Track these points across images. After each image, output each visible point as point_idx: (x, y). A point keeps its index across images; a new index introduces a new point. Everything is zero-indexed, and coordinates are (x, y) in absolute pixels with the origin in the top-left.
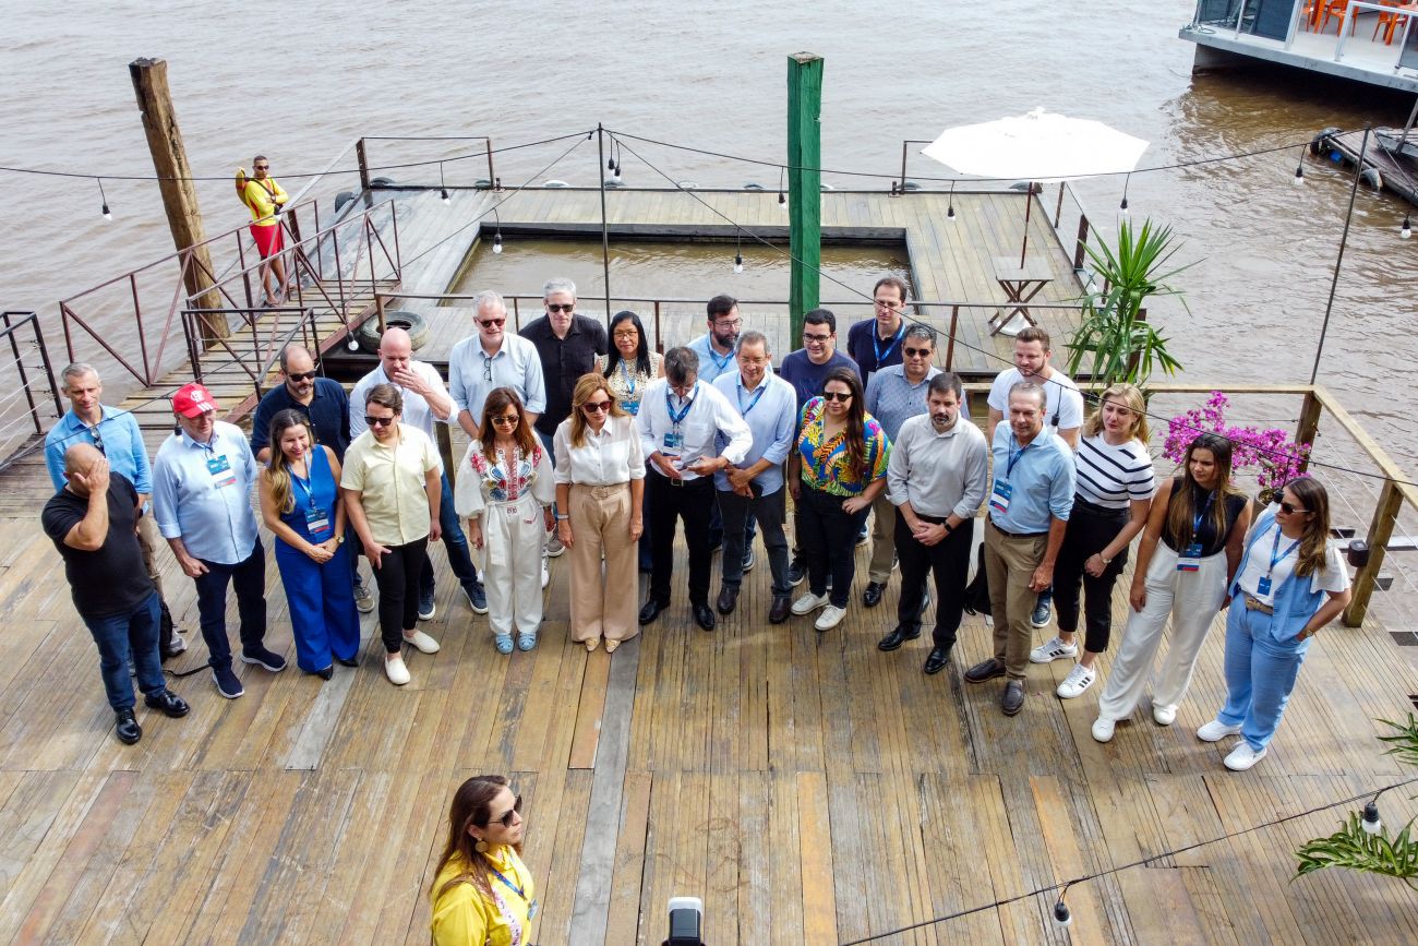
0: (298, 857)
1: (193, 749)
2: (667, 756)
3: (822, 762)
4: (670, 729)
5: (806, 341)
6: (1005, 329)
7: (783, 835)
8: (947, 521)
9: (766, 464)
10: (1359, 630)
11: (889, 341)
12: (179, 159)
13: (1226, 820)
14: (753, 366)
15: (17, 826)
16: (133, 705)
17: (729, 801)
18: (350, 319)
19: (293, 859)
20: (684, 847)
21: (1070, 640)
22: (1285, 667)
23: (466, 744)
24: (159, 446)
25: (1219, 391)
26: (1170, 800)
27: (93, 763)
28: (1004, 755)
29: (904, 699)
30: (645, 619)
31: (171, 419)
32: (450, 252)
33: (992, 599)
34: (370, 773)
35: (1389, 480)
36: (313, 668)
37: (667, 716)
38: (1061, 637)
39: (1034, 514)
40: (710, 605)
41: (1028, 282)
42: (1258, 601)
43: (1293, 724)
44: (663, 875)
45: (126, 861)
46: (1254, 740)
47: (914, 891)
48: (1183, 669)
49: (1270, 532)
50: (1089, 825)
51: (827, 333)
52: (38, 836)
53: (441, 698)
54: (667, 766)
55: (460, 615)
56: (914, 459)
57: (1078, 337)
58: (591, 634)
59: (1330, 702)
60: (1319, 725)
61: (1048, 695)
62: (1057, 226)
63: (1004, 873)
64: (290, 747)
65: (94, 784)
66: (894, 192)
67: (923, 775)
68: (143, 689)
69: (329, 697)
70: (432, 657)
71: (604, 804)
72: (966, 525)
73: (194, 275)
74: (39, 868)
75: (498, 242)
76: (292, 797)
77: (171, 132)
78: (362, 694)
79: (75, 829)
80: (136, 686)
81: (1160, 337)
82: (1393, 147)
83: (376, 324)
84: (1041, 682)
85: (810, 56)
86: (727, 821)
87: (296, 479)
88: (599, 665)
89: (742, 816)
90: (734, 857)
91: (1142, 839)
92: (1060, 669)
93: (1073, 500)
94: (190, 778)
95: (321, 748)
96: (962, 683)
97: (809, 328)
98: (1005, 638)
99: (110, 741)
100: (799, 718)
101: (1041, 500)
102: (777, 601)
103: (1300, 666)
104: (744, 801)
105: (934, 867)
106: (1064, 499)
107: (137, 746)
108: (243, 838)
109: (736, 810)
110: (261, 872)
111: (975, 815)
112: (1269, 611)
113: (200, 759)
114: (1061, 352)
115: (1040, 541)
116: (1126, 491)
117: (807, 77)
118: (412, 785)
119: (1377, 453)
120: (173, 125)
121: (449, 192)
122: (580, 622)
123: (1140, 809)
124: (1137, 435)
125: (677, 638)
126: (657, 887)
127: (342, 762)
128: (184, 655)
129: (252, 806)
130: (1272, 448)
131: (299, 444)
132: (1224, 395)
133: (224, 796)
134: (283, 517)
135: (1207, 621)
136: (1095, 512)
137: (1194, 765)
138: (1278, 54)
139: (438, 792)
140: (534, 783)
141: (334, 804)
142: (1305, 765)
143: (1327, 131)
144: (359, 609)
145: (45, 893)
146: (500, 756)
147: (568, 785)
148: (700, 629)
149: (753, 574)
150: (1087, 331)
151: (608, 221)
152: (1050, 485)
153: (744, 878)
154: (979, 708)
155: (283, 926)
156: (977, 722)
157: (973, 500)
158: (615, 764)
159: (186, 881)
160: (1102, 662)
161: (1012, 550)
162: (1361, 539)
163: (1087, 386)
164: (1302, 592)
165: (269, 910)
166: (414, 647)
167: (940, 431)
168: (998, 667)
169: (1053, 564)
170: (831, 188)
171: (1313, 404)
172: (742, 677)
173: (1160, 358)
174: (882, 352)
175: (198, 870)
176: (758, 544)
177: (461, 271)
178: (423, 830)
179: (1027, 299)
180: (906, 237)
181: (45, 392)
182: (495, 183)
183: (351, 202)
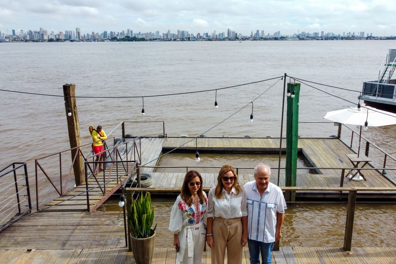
6: (354, 178)
12: (76, 118)
32: (154, 155)
62: (351, 146)
77: (74, 109)
117: (295, 89)
120: (75, 106)
138: (391, 102)
177: (158, 162)
179: (362, 167)
180: (303, 151)
181: (25, 196)
182: (165, 136)
183: (119, 141)
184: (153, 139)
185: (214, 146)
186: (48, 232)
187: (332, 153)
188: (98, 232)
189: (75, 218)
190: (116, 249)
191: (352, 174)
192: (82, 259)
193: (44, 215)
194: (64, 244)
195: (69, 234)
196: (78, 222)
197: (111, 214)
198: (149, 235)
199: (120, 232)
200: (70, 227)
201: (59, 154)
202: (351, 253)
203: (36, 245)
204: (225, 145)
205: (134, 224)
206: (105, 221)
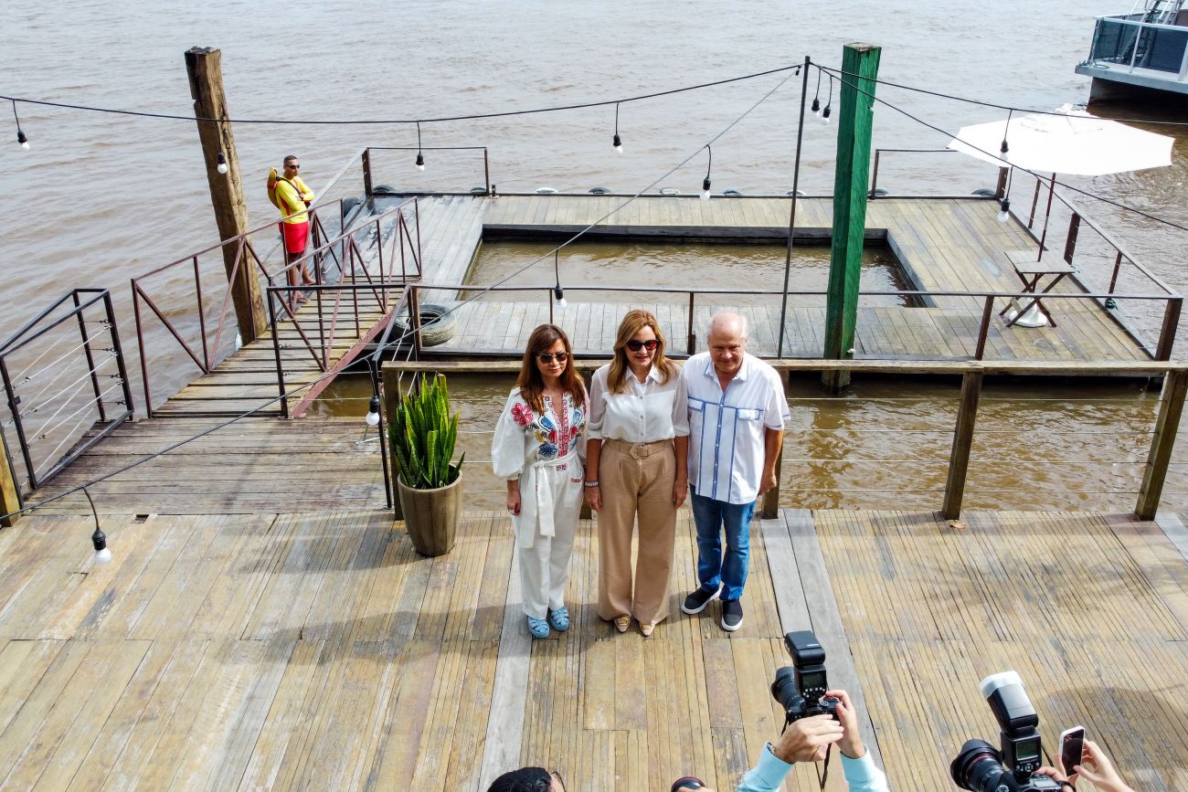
6: (1021, 321)
12: (228, 149)
18: (388, 309)
32: (460, 251)
41: (1042, 274)
53: (639, 739)
62: (1031, 225)
77: (223, 121)
85: (867, 45)
117: (863, 64)
120: (224, 114)
138: (1172, 84)
170: (805, 194)
177: (471, 269)
179: (1046, 290)
180: (888, 236)
181: (112, 376)
182: (491, 190)
183: (357, 207)
184: (456, 199)
185: (632, 223)
186: (186, 472)
187: (973, 244)
188: (313, 471)
189: (251, 433)
190: (364, 514)
191: (1017, 307)
192: (279, 539)
193: (169, 427)
194: (229, 502)
195: (239, 477)
196: (259, 445)
197: (346, 424)
198: (444, 481)
199: (370, 470)
200: (240, 458)
201: (192, 260)
202: (958, 525)
203: (157, 503)
204: (664, 220)
205: (407, 454)
206: (330, 442)
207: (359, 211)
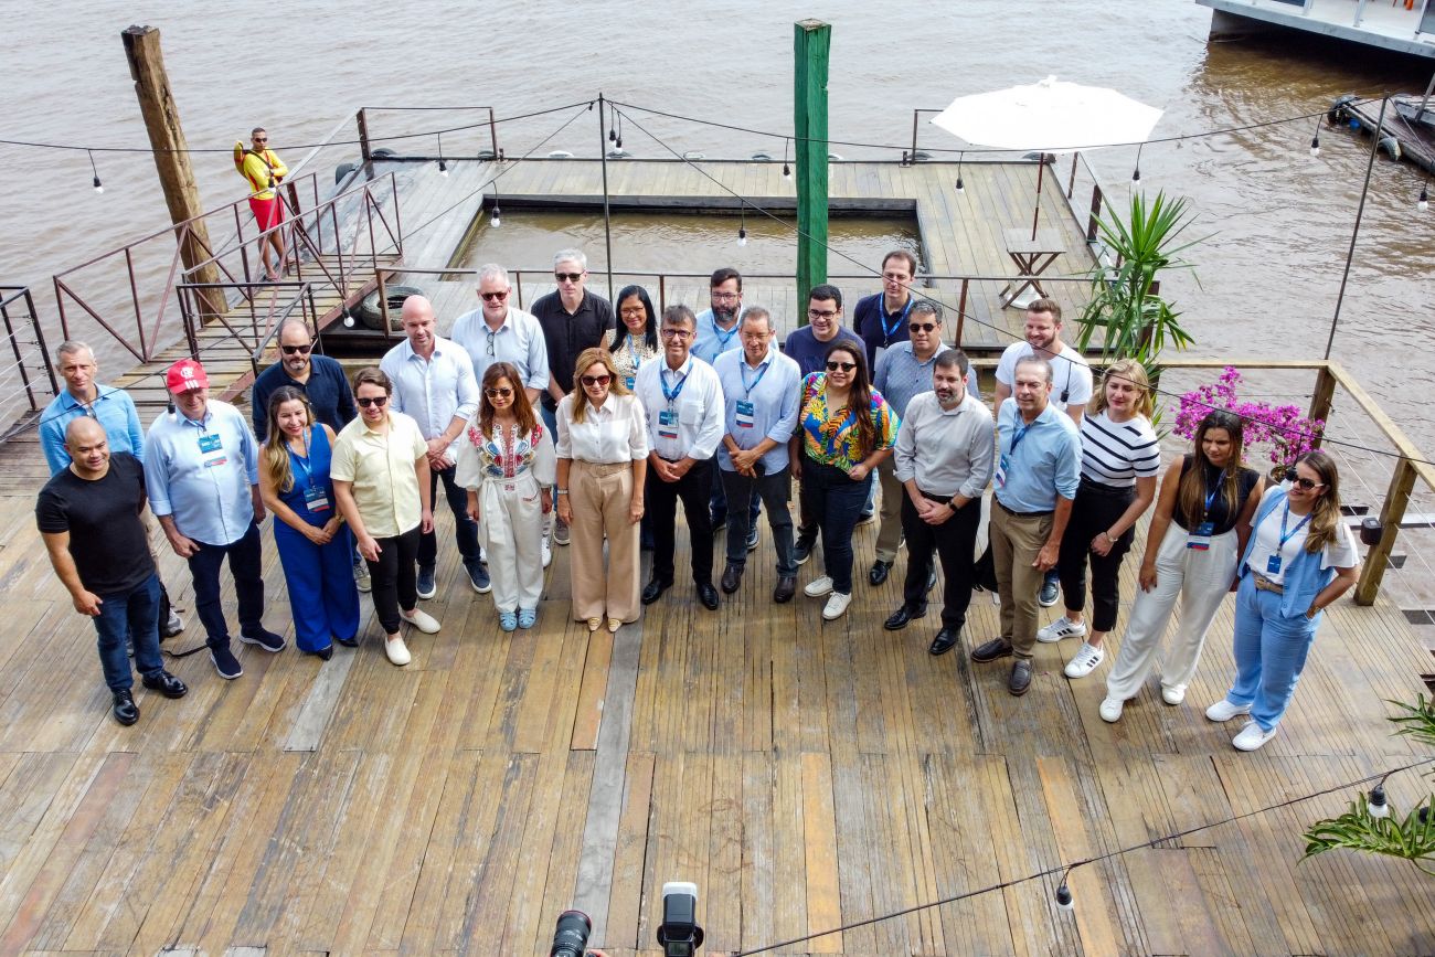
0: (297, 838)
1: (191, 730)
2: (670, 737)
3: (826, 743)
4: (674, 708)
5: (811, 317)
6: (1016, 302)
7: (787, 817)
8: (952, 501)
9: (772, 443)
10: (1371, 608)
11: (897, 316)
12: (173, 130)
13: (1234, 801)
14: (756, 341)
15: (14, 808)
16: (131, 686)
17: (733, 782)
18: (350, 294)
19: (293, 841)
20: (687, 828)
21: (1078, 620)
22: (1295, 647)
23: (467, 725)
24: (151, 423)
25: (1232, 366)
26: (1177, 779)
27: (91, 744)
28: (1010, 734)
29: (911, 679)
30: (648, 598)
31: (164, 396)
32: (452, 225)
33: (999, 578)
34: (370, 754)
35: (1403, 457)
36: (313, 648)
37: (670, 696)
38: (1068, 616)
39: (1040, 492)
40: (713, 583)
41: (1039, 254)
42: (1268, 581)
43: (1304, 704)
44: (666, 856)
45: (124, 843)
46: (1263, 720)
47: (919, 871)
48: (1191, 648)
49: (1277, 509)
50: (1095, 804)
51: (834, 309)
52: (35, 818)
53: (442, 677)
54: (670, 747)
55: (462, 594)
56: (919, 436)
57: (1088, 311)
58: (593, 613)
59: (1340, 682)
60: (1329, 704)
61: (1056, 675)
62: (1070, 196)
63: (1010, 854)
64: (290, 727)
65: (92, 765)
66: (905, 162)
67: (928, 756)
68: (140, 669)
69: (329, 678)
70: (433, 637)
71: (606, 785)
72: (974, 504)
73: (191, 249)
74: (36, 851)
75: (496, 216)
76: (291, 779)
77: (166, 103)
78: (362, 674)
79: (72, 811)
80: (133, 666)
81: (1172, 311)
82: (1412, 115)
83: (377, 299)
84: (1049, 661)
85: (817, 23)
86: (730, 802)
87: (295, 458)
88: (602, 643)
89: (745, 797)
90: (738, 838)
91: (1149, 819)
92: (1067, 648)
93: (1079, 478)
94: (188, 760)
95: (321, 728)
96: (968, 662)
97: (815, 304)
98: (1012, 617)
99: (107, 722)
100: (803, 699)
101: (1046, 478)
102: (782, 580)
103: (1311, 644)
104: (747, 781)
105: (939, 847)
106: (1069, 478)
107: (135, 727)
108: (242, 820)
109: (739, 790)
110: (260, 854)
111: (981, 796)
112: (1279, 590)
113: (199, 740)
114: (1071, 327)
115: (1046, 519)
116: (1132, 468)
117: (814, 45)
118: (412, 766)
119: (1392, 429)
120: (167, 94)
121: (448, 164)
122: (581, 601)
123: (1147, 790)
124: (1142, 411)
125: (681, 618)
126: (660, 870)
127: (342, 744)
128: (181, 635)
129: (251, 788)
130: (1284, 425)
131: (296, 420)
132: (1237, 371)
133: (223, 777)
134: (281, 496)
135: (1217, 600)
136: (1100, 491)
137: (1202, 745)
138: (1295, 18)
139: (439, 774)
140: (536, 764)
141: (334, 785)
142: (1314, 745)
143: (1345, 99)
144: (359, 588)
145: (42, 875)
146: (501, 737)
147: (570, 766)
148: (704, 609)
149: (757, 552)
150: (1098, 304)
151: (609, 193)
152: (1054, 464)
153: (747, 859)
154: (986, 688)
155: (283, 909)
156: (984, 701)
157: (978, 479)
158: (618, 744)
159: (185, 863)
160: (1111, 642)
161: (1017, 529)
162: (1374, 516)
163: (1098, 361)
164: (1312, 570)
165: (268, 892)
166: (414, 626)
167: (946, 408)
168: (1005, 647)
169: (1059, 543)
170: (841, 158)
171: (1327, 380)
172: (747, 655)
173: (1172, 334)
174: (890, 327)
175: (197, 851)
176: (763, 522)
177: (463, 245)
178: (423, 811)
180: (917, 208)
181: (39, 368)
182: (499, 153)
183: (351, 174)
184: (461, 163)
191: (1013, 289)
201: (124, 252)
204: (680, 189)
207: (353, 179)
